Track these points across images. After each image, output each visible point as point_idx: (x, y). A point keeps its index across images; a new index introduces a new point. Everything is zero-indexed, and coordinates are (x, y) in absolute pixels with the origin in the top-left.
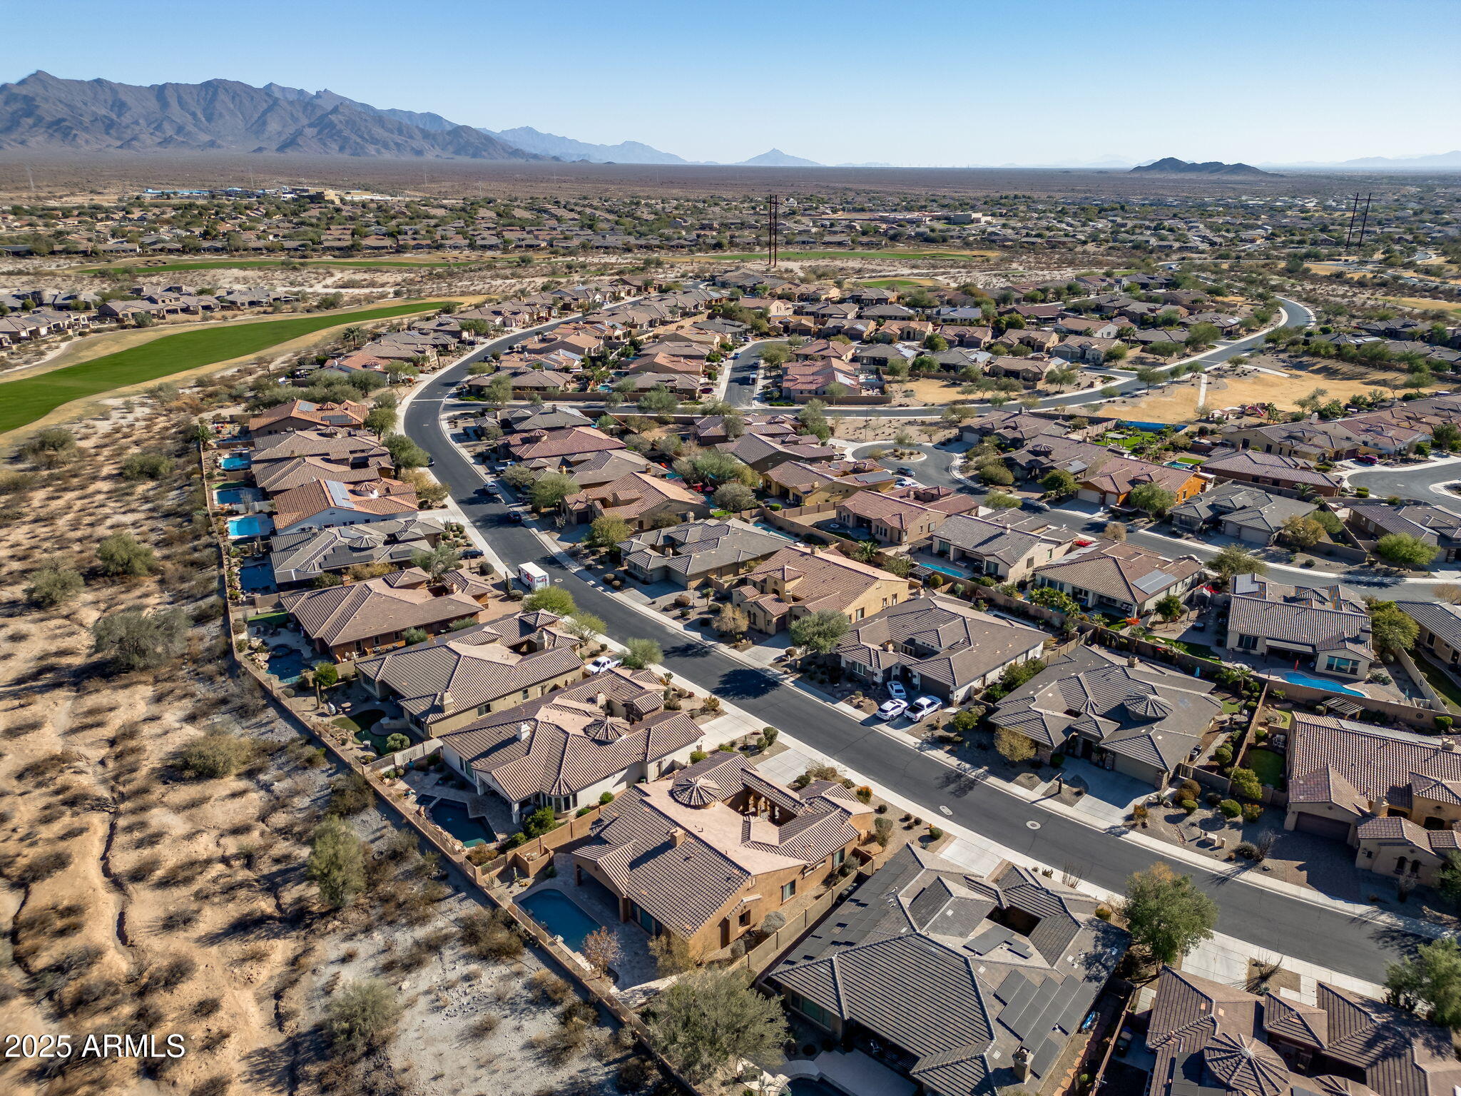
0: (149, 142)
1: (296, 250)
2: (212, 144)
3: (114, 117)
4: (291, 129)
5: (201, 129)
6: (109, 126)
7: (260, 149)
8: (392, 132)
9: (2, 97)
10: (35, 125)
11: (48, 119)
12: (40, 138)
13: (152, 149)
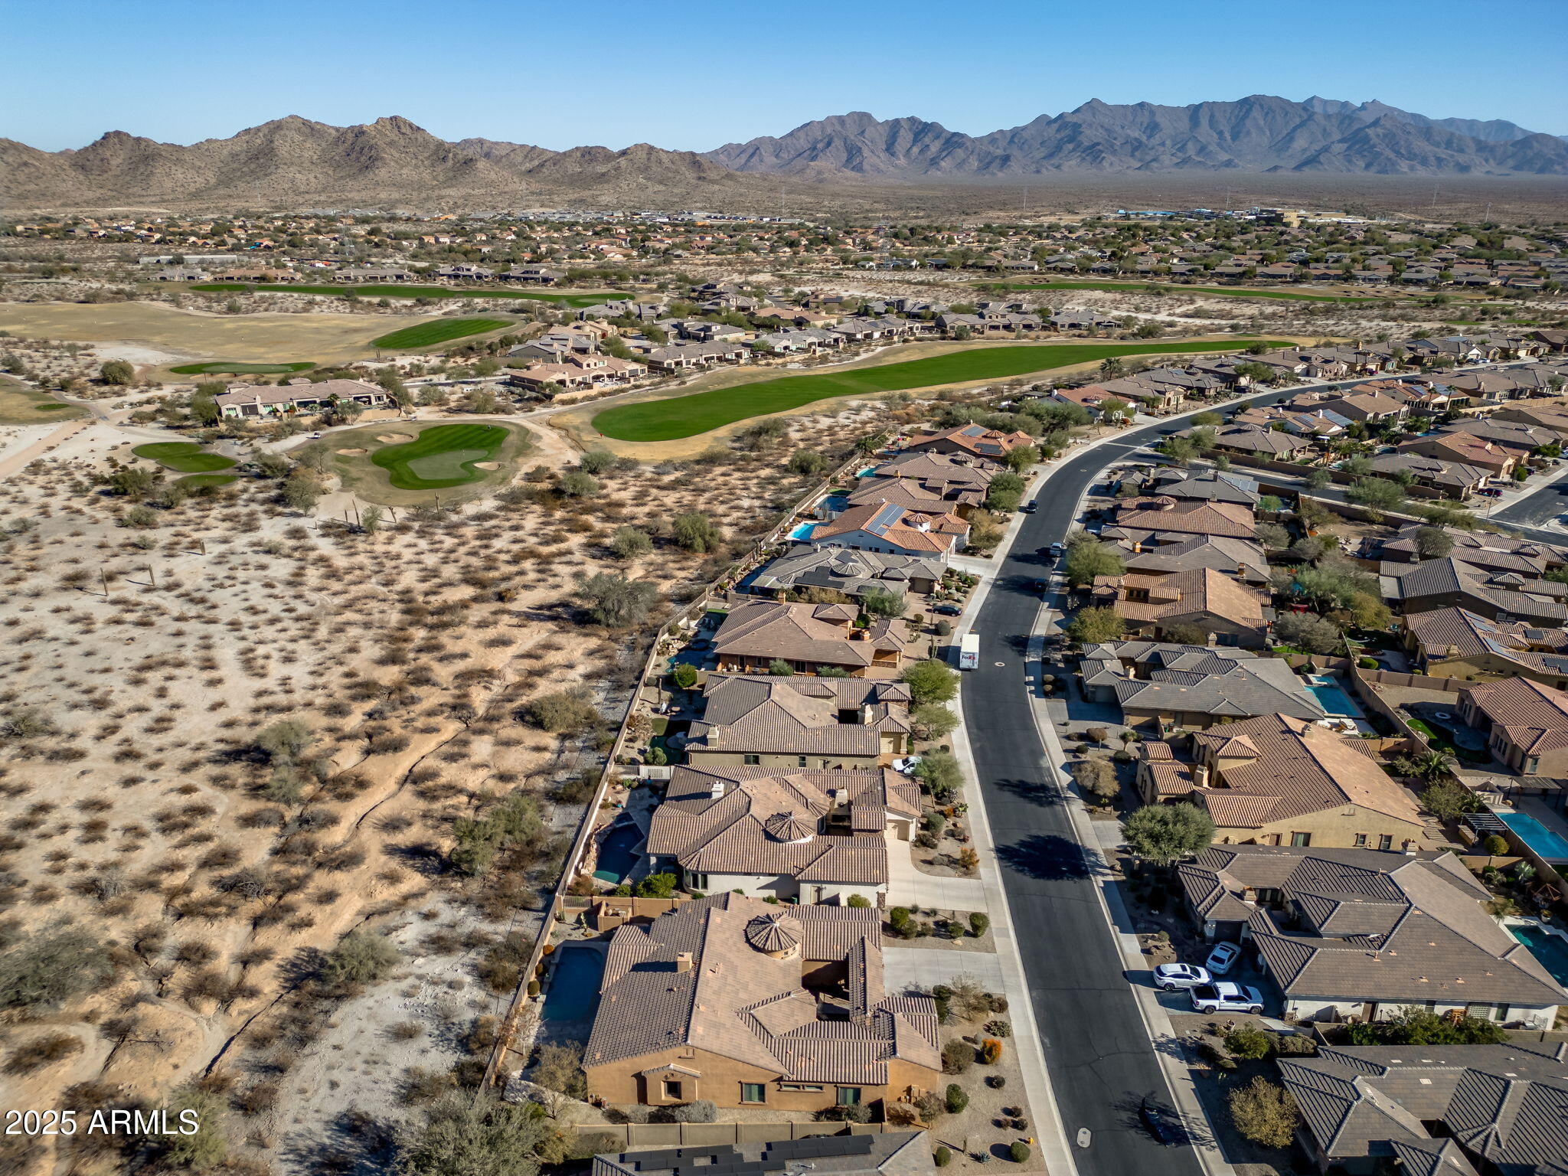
0: (1167, 162)
1: (1182, 274)
2: (1228, 164)
3: (1144, 139)
4: (1317, 147)
5: (1222, 148)
6: (1136, 147)
7: (1275, 168)
8: (1438, 145)
9: (1055, 126)
10: (1074, 150)
11: (1086, 144)
12: (1073, 163)
13: (1167, 170)
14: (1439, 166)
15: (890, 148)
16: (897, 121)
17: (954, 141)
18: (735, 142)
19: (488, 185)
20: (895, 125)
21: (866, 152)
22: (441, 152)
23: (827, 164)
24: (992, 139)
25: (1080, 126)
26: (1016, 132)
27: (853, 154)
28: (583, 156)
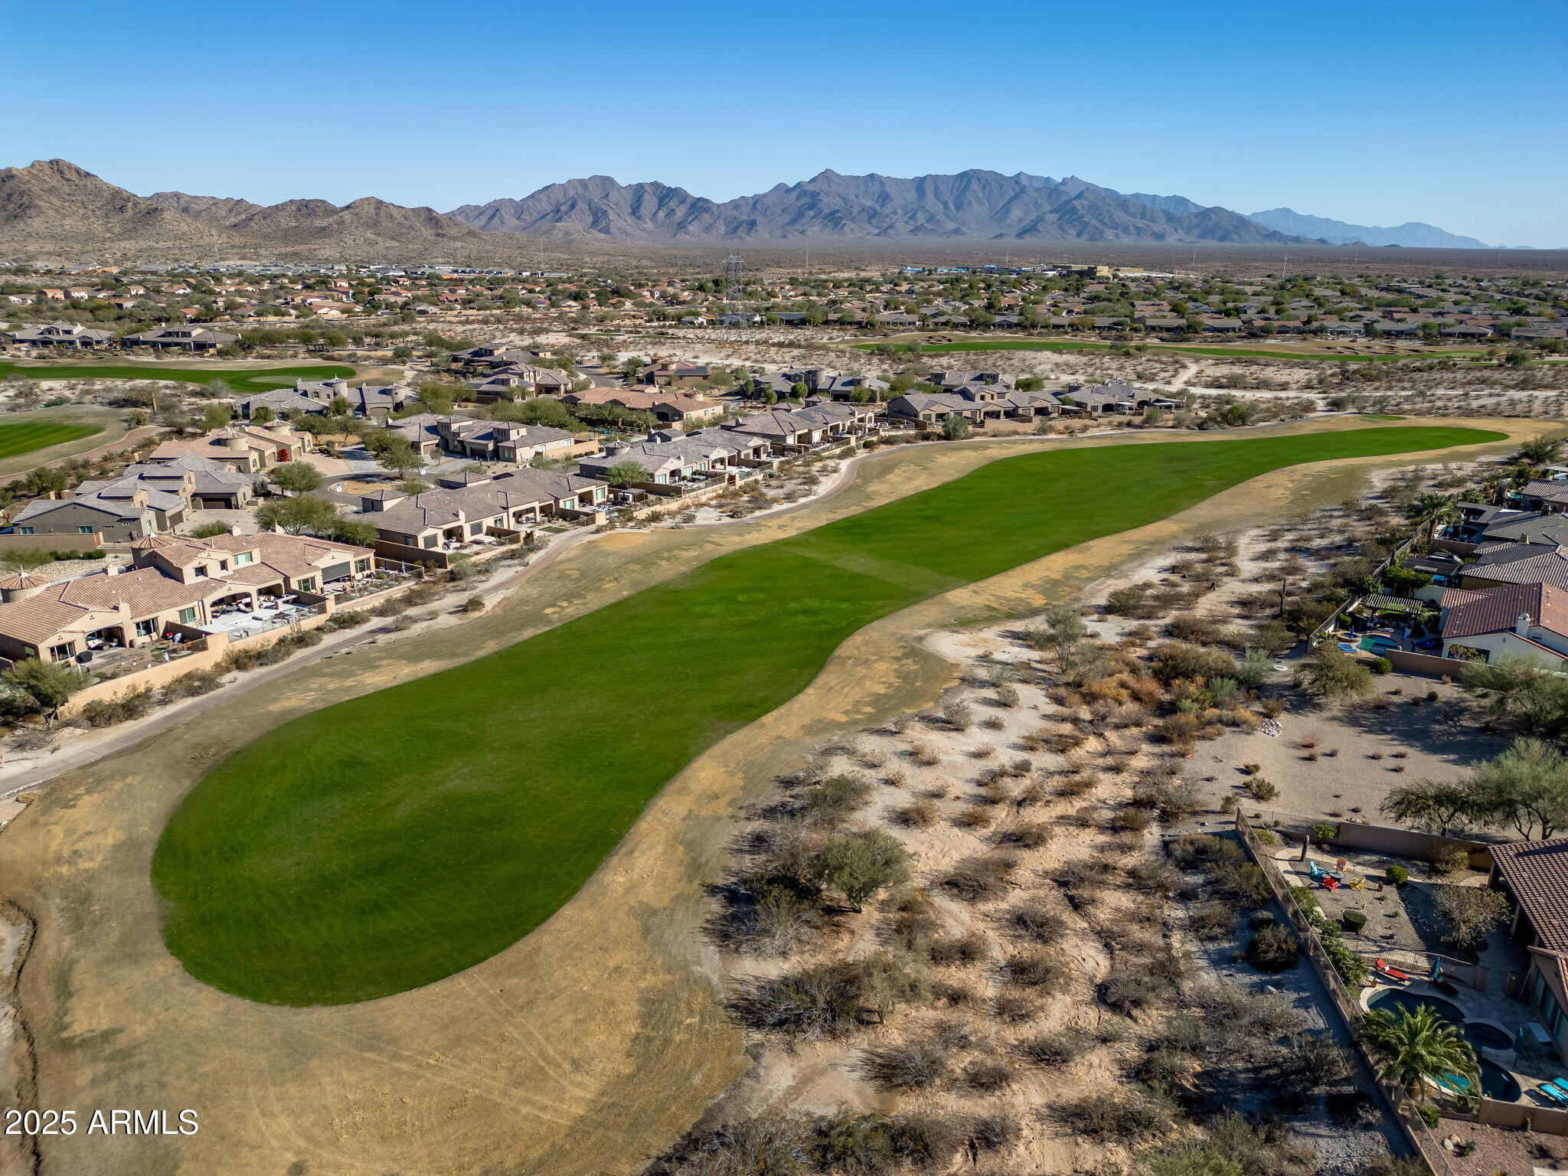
0: (902, 229)
2: (957, 231)
3: (878, 207)
4: (1032, 217)
5: (948, 217)
6: (872, 215)
7: (1001, 236)
8: (1134, 216)
9: (794, 194)
10: (815, 216)
11: (826, 211)
12: (816, 228)
13: (902, 236)
14: (1139, 235)
15: (635, 211)
16: (640, 186)
17: (700, 206)
18: (473, 203)
19: (176, 238)
20: (639, 190)
21: (612, 215)
22: (118, 201)
23: (575, 225)
24: (735, 204)
25: (818, 194)
26: (757, 200)
27: (598, 218)
28: (299, 209)
